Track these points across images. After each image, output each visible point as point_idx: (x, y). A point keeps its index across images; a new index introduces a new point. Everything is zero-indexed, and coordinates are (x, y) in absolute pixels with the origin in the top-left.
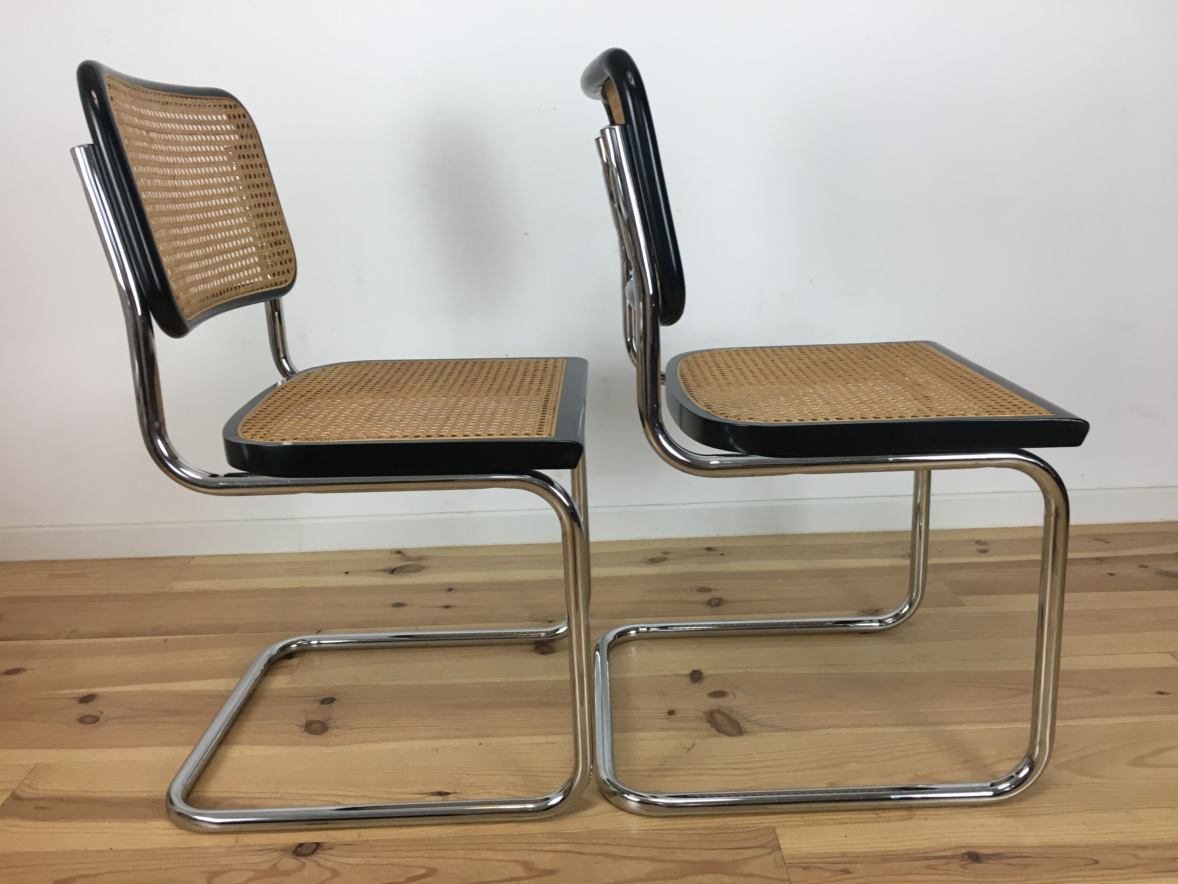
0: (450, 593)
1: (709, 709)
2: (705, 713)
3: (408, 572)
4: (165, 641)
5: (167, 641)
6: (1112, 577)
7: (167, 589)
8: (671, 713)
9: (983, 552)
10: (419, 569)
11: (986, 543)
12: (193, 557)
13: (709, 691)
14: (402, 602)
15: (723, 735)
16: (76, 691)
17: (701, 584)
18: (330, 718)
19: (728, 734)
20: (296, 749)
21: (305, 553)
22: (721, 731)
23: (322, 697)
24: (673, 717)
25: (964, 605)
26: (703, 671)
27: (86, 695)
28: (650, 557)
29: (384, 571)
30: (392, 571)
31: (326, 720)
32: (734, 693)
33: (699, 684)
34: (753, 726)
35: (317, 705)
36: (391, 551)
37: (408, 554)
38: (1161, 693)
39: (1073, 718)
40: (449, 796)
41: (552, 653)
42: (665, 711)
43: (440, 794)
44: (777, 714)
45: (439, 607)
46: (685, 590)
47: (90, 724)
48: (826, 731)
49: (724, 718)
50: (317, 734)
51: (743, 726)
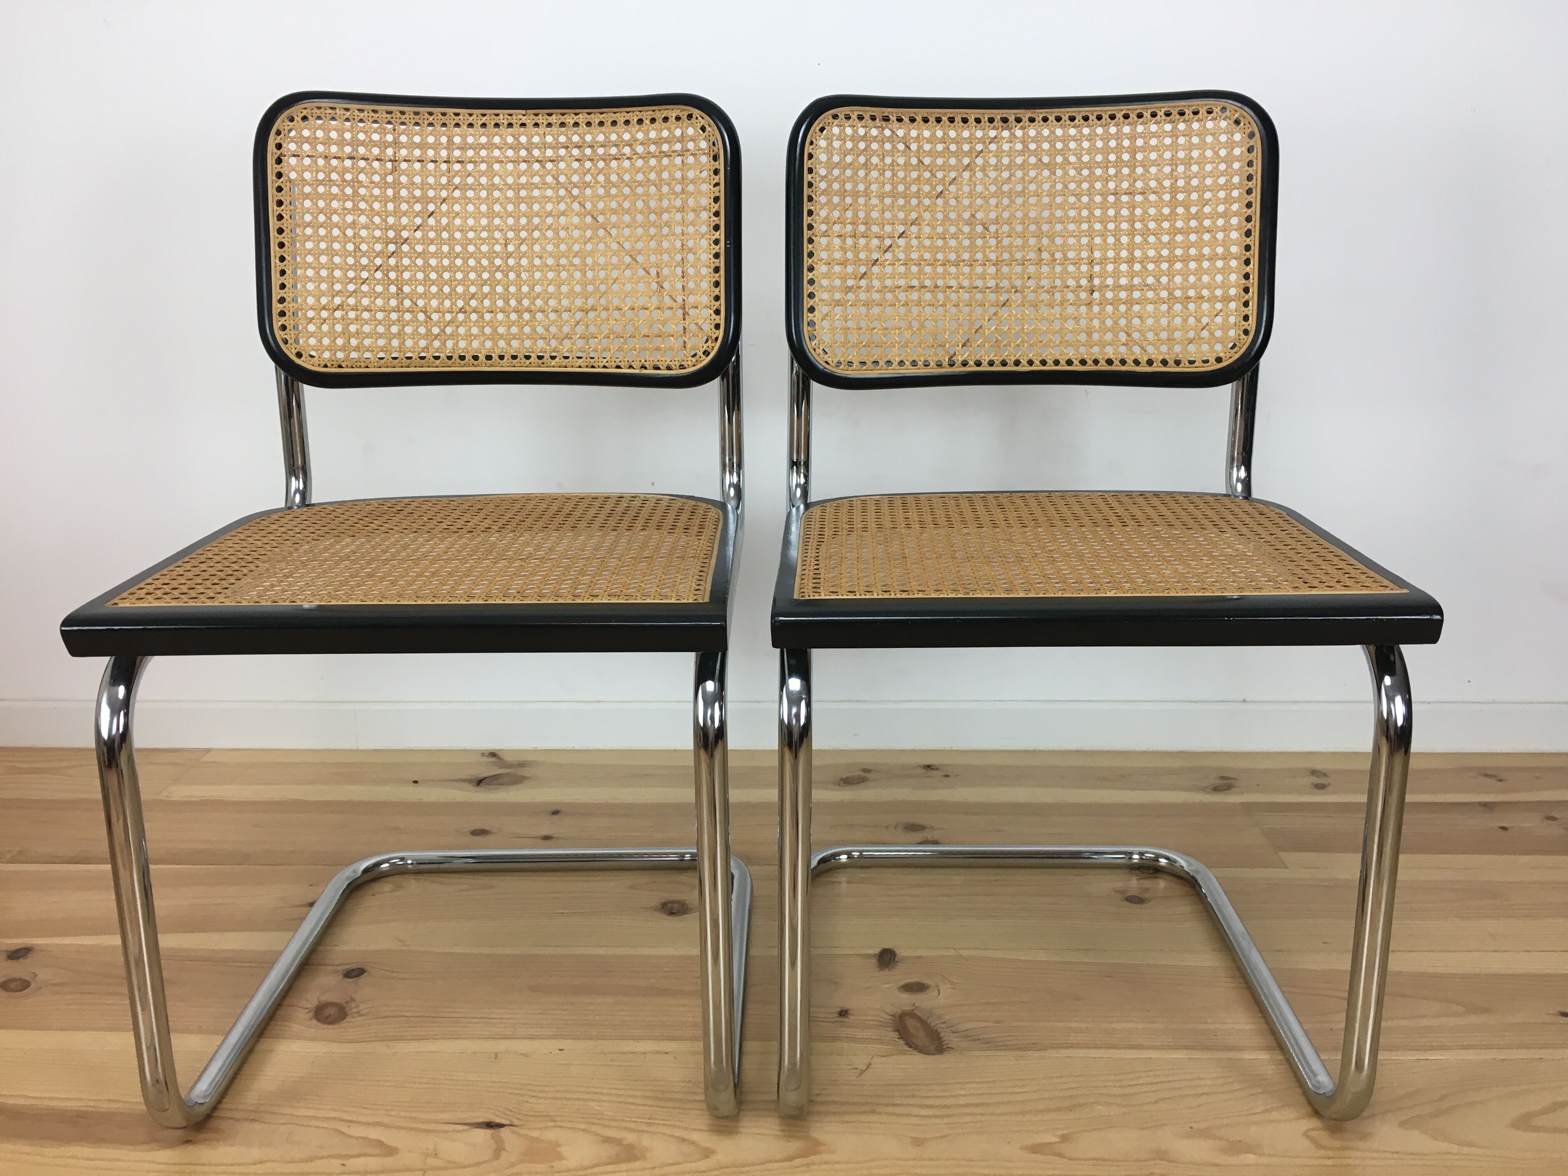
0: (555, 818)
1: (899, 1011)
2: (892, 1016)
3: (501, 784)
6: (1504, 833)
7: (163, 796)
8: (843, 1013)
9: (1320, 787)
10: (517, 780)
11: (1325, 775)
12: (208, 751)
13: (903, 982)
14: (485, 828)
15: (915, 1052)
16: (9, 941)
17: (911, 819)
18: (353, 1000)
19: (922, 1050)
21: (363, 751)
22: (911, 1045)
23: (345, 967)
24: (845, 1020)
25: (1287, 868)
26: (897, 951)
27: (19, 947)
28: (844, 776)
29: (469, 781)
30: (479, 782)
31: (347, 1003)
32: (937, 986)
33: (890, 970)
34: (959, 1040)
35: (340, 978)
37: (508, 758)
38: (1565, 1015)
39: (1432, 1048)
40: (503, 1130)
41: (685, 913)
42: (834, 1011)
43: (490, 1125)
44: (997, 1022)
45: (535, 838)
46: (887, 827)
47: (16, 991)
48: (1065, 1053)
49: (919, 1025)
50: (329, 1023)
51: (944, 1039)
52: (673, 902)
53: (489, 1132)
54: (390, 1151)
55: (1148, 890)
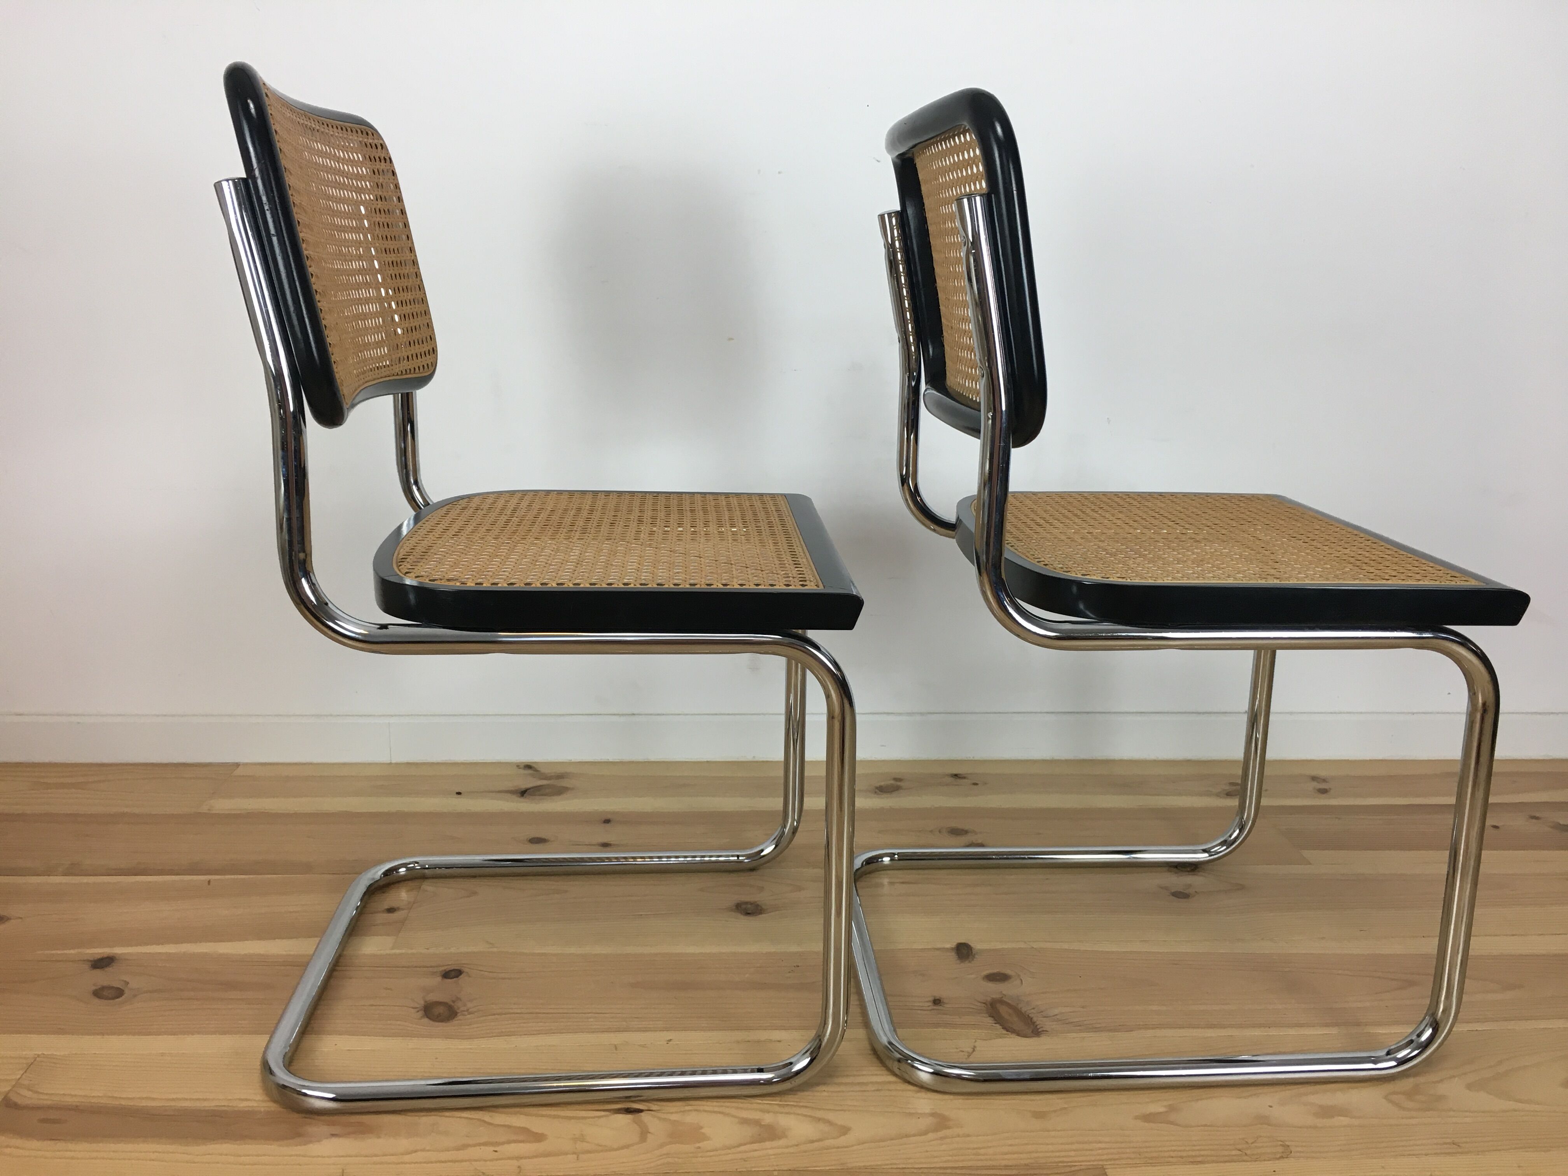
0: (607, 825)
1: (989, 999)
3: (545, 795)
4: (209, 882)
5: (211, 883)
6: (1497, 831)
7: (204, 809)
8: (937, 1002)
9: (1324, 791)
10: (559, 791)
11: (1324, 780)
12: (237, 765)
13: (985, 973)
14: (541, 837)
15: (1013, 1036)
17: (954, 824)
18: (458, 999)
19: (1019, 1034)
20: (413, 1043)
21: (397, 764)
22: (1009, 1029)
23: (443, 968)
24: (940, 1008)
25: (1310, 864)
26: (972, 945)
27: (101, 956)
28: (878, 785)
29: (512, 792)
30: (523, 793)
31: (454, 1002)
32: (1019, 976)
33: (970, 962)
34: (1052, 1023)
35: (439, 979)
36: (518, 766)
37: (543, 770)
40: (642, 1114)
41: (761, 913)
42: (927, 1000)
43: (628, 1111)
44: (1083, 1007)
45: (595, 845)
46: (931, 831)
47: (110, 999)
49: (1010, 1011)
50: (442, 1021)
51: (1038, 1023)
52: (746, 903)
53: (629, 1117)
54: (539, 1138)
55: (1190, 886)
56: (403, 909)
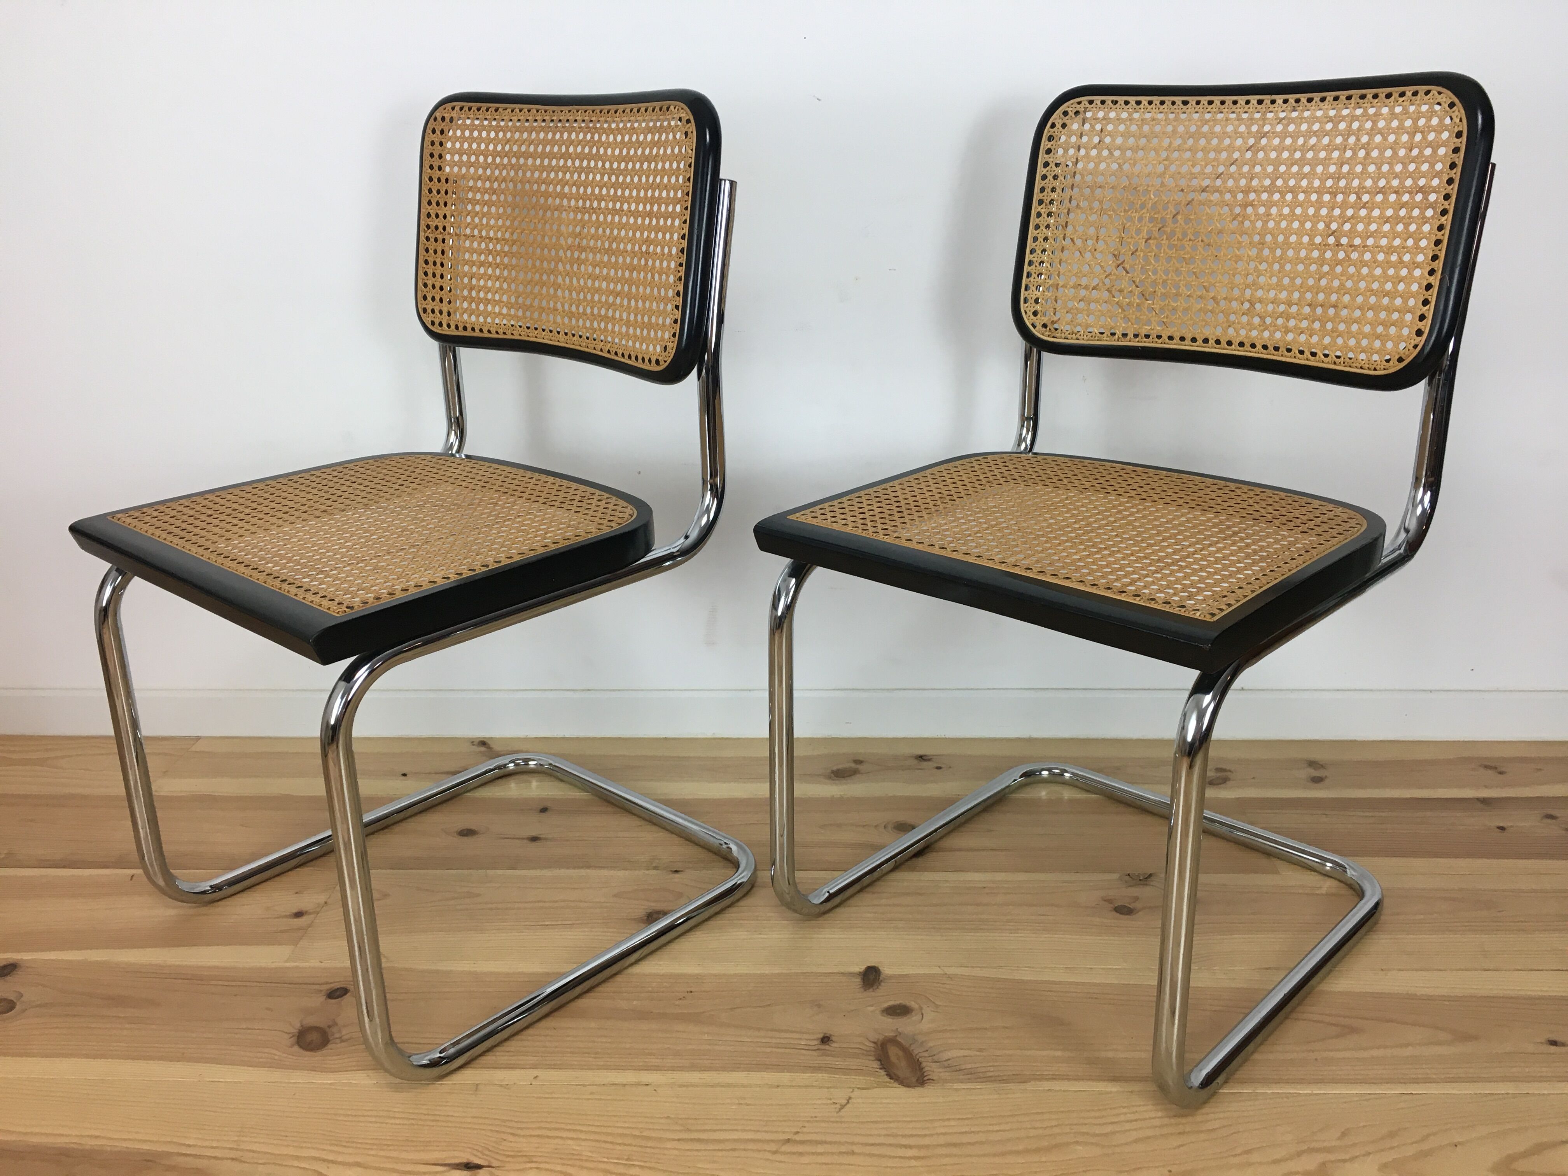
0: (543, 815)
1: (881, 1037)
2: (875, 1043)
5: (134, 878)
6: (1502, 833)
8: (826, 1040)
9: (1317, 780)
11: (1322, 766)
12: (198, 738)
13: (886, 1005)
14: (473, 828)
15: (896, 1085)
17: (901, 819)
18: (335, 1024)
19: (903, 1082)
20: (276, 1075)
22: (893, 1076)
23: (328, 987)
24: (827, 1047)
26: (882, 969)
27: (5, 963)
28: (835, 768)
31: (329, 1027)
32: (921, 1008)
33: (873, 991)
34: (941, 1070)
35: (322, 998)
36: (472, 742)
37: (497, 747)
38: (1554, 1043)
40: (480, 1171)
42: (815, 1037)
43: (469, 1166)
44: (980, 1050)
45: (523, 839)
46: (877, 826)
48: (1046, 1085)
49: (901, 1053)
50: (312, 1050)
51: (926, 1069)
52: (658, 912)
53: (467, 1174)
55: (1136, 899)
56: (310, 914)
